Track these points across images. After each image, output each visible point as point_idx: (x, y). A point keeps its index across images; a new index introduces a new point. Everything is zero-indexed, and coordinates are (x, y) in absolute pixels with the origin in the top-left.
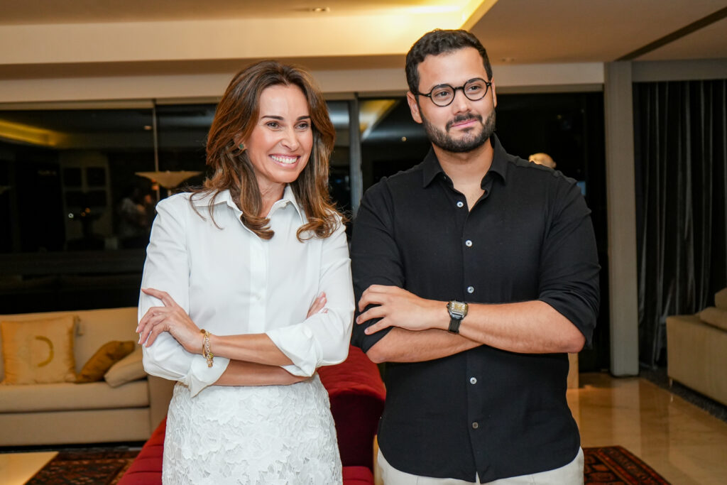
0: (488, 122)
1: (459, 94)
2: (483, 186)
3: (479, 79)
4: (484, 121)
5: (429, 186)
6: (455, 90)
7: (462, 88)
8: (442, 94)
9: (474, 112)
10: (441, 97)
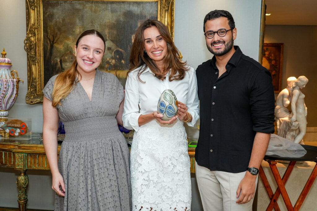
0: (228, 44)
1: (216, 34)
3: (223, 29)
4: (226, 44)
7: (217, 32)
8: (210, 34)
9: (221, 40)
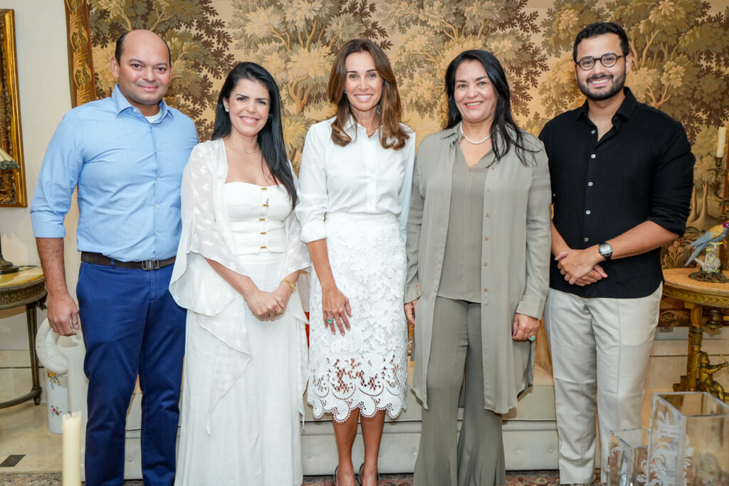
2: (613, 121)
5: (577, 120)
6: (595, 60)
10: (586, 65)
